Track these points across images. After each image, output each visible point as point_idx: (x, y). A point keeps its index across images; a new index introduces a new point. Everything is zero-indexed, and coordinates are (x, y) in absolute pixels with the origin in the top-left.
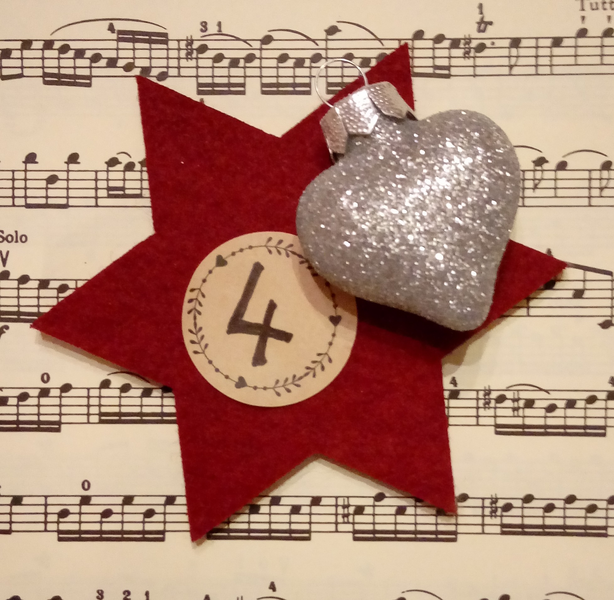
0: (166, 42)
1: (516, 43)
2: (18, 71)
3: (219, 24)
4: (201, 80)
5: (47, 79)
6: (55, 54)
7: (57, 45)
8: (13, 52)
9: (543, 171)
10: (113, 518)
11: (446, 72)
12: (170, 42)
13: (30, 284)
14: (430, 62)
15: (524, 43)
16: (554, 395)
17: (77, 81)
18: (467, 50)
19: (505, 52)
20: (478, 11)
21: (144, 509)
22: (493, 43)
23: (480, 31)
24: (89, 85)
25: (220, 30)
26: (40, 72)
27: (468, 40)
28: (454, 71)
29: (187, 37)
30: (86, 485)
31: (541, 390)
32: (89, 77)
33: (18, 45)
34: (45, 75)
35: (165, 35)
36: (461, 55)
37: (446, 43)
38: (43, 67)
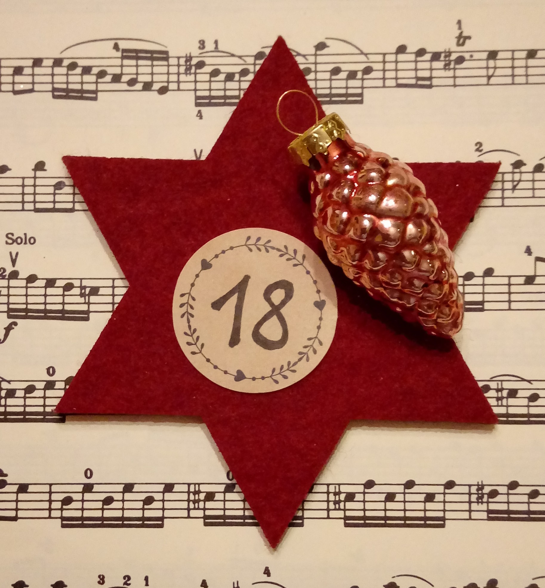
0: (166, 59)
1: (493, 55)
2: (30, 87)
3: (216, 42)
4: (199, 93)
5: (56, 93)
6: (64, 70)
7: (66, 63)
8: (25, 69)
9: (521, 173)
10: (114, 505)
11: (428, 83)
12: (170, 60)
13: (38, 283)
14: (412, 74)
15: (500, 55)
16: (536, 385)
17: (84, 95)
18: (447, 62)
19: (483, 64)
20: (457, 26)
21: (143, 496)
22: (471, 56)
23: (458, 45)
24: (95, 99)
25: (216, 47)
26: (49, 87)
27: (449, 54)
28: (435, 82)
29: (187, 54)
30: (89, 474)
31: (523, 380)
32: (96, 92)
33: (30, 63)
34: (54, 90)
35: (166, 53)
36: (442, 67)
37: (428, 57)
38: (53, 83)
